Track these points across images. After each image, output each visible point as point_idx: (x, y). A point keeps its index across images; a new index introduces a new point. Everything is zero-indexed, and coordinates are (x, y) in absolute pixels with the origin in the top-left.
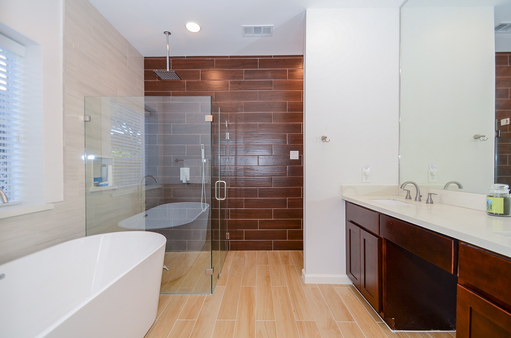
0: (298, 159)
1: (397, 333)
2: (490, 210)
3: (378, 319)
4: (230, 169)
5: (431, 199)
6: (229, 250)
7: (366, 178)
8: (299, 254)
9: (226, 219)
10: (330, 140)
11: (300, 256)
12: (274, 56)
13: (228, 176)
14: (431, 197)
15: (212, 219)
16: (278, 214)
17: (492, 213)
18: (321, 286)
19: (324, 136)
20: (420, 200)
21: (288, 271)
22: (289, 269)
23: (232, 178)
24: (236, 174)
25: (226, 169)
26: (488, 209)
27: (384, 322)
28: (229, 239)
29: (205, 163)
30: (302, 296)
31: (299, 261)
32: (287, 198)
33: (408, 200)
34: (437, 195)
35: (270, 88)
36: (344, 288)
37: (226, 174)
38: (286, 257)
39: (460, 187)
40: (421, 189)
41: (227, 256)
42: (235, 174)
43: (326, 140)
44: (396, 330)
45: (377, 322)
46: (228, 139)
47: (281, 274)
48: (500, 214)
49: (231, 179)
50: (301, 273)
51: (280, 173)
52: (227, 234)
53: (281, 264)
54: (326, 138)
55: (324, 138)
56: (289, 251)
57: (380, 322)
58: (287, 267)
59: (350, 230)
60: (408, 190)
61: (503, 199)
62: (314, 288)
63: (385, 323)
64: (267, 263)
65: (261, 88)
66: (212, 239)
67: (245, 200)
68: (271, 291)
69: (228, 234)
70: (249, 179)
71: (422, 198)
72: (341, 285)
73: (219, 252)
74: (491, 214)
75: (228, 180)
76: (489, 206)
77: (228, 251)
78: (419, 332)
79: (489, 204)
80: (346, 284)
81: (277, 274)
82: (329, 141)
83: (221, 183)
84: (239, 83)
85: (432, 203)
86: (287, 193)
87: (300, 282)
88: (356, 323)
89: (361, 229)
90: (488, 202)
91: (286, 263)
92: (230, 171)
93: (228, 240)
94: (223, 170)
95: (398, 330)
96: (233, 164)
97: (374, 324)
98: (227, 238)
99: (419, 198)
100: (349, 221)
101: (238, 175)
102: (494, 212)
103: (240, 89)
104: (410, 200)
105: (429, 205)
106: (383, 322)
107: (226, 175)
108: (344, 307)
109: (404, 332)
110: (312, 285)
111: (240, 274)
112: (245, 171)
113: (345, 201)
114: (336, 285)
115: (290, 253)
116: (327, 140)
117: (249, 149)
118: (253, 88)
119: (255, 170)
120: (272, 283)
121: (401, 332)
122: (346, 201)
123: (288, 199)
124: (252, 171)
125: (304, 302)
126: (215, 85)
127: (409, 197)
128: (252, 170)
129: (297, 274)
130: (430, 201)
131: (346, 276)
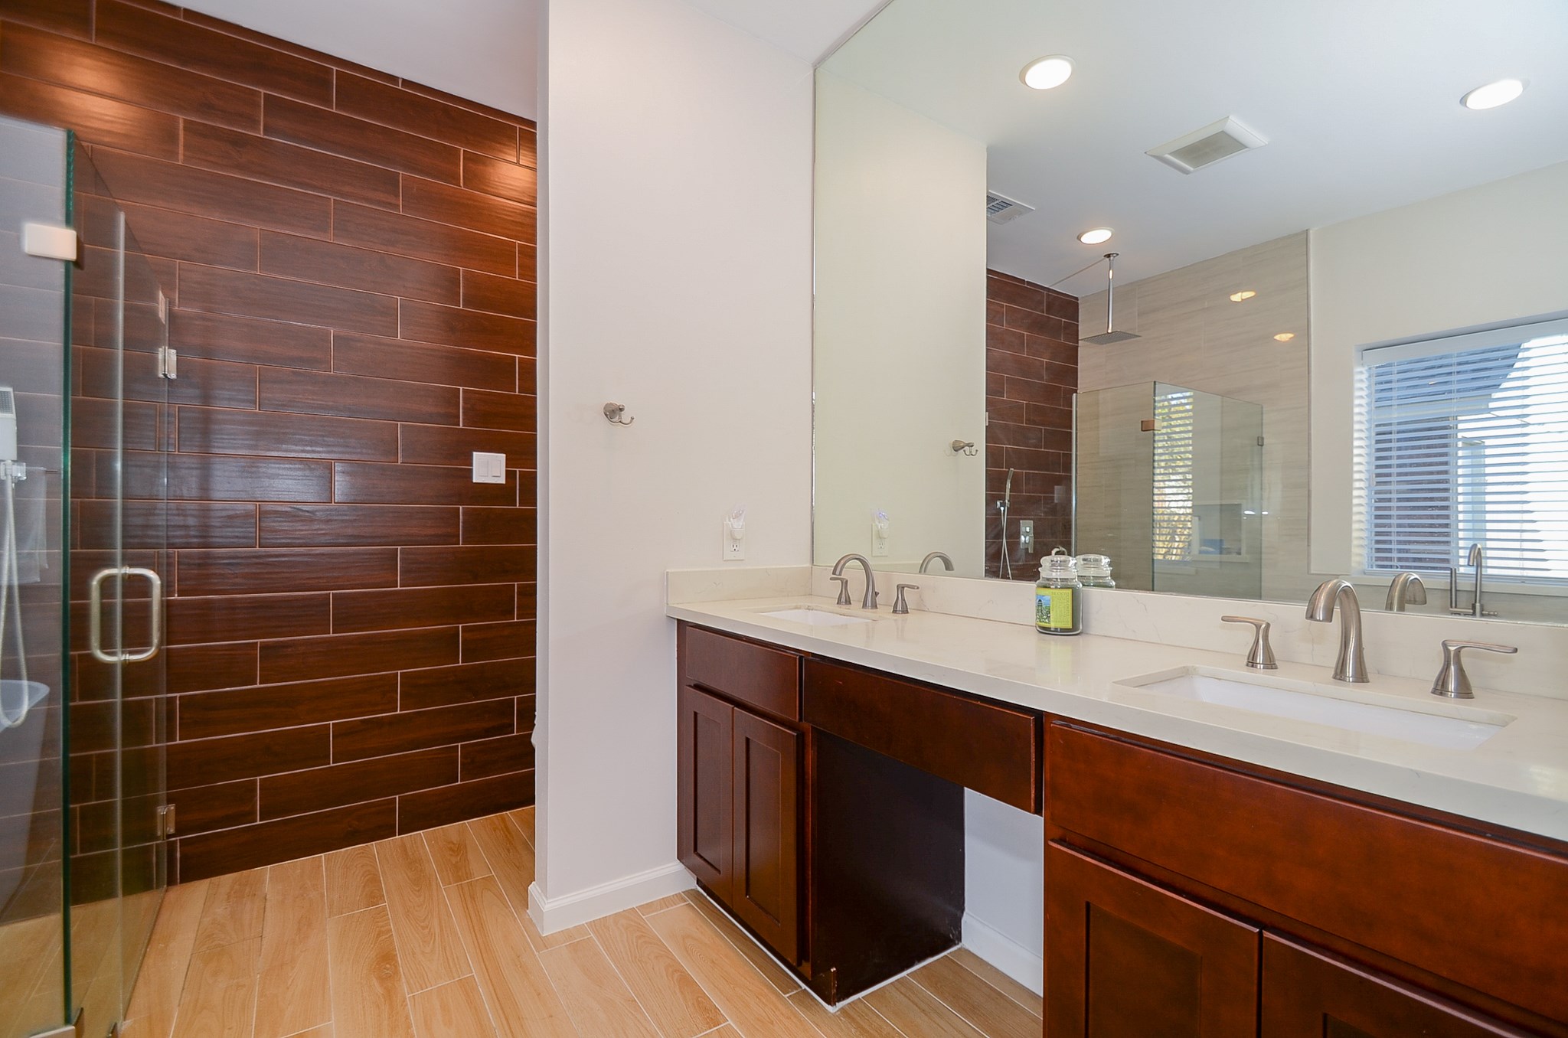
0: (504, 482)
1: (842, 1010)
2: (1047, 621)
3: (787, 986)
4: (182, 512)
5: (903, 600)
6: (171, 882)
7: (735, 547)
8: (506, 827)
9: (154, 745)
10: (632, 419)
11: (509, 833)
12: (406, 82)
13: (170, 546)
14: (902, 595)
15: (71, 755)
16: (416, 691)
17: (1048, 629)
18: (599, 926)
19: (611, 404)
20: (875, 606)
21: (470, 906)
22: (473, 898)
23: (188, 556)
24: (205, 537)
25: (158, 515)
26: (1040, 619)
27: (804, 986)
28: (172, 831)
29: (19, 484)
30: (539, 994)
31: (508, 850)
32: (460, 626)
33: (843, 609)
34: (918, 588)
35: (389, 201)
36: (675, 907)
37: (158, 537)
38: (458, 849)
39: (948, 566)
40: (876, 575)
41: (164, 917)
42: (201, 537)
43: (622, 416)
44: (839, 1001)
45: (786, 996)
46: (173, 376)
47: (441, 930)
48: (1063, 630)
49: (186, 561)
50: (524, 900)
51: (433, 533)
52: (162, 810)
53: (438, 884)
54: (621, 410)
55: (613, 412)
56: (466, 821)
57: (795, 992)
58: (466, 889)
59: (696, 714)
60: (844, 579)
61: (1070, 591)
62: (576, 943)
63: (807, 991)
64: (374, 897)
65: (347, 189)
66: (68, 848)
67: (264, 647)
68: (407, 1017)
69: (165, 810)
70: (283, 559)
71: (878, 599)
72: (663, 899)
73: (112, 908)
74: (1045, 630)
75: (169, 565)
76: (1043, 610)
77: (167, 891)
78: (891, 983)
79: (1044, 606)
80: (677, 892)
81: (426, 931)
82: (631, 422)
83: (129, 580)
84: (239, 141)
85: (905, 611)
86: (459, 607)
87: (524, 936)
88: (732, 1024)
89: (735, 708)
90: (1040, 601)
91: (460, 874)
92: (182, 523)
93: (169, 836)
94: (139, 521)
95: (844, 999)
96: (195, 493)
97: (780, 1006)
98: (159, 833)
99: (871, 600)
100: (690, 686)
101: (214, 540)
102: (1052, 625)
103: (239, 167)
104: (848, 606)
105: (900, 616)
106: (801, 987)
107: (161, 541)
108: (685, 981)
109: (859, 999)
110: (567, 934)
111: (244, 986)
112: (263, 524)
113: (676, 622)
114: (648, 907)
115: (472, 828)
116: (625, 416)
117: (284, 433)
118: (308, 181)
119: (315, 520)
120: (408, 982)
121: (853, 1002)
122: (678, 619)
123: (462, 627)
124: (300, 524)
125: (551, 1016)
126: (96, 116)
127: (844, 600)
128: (302, 521)
129: (507, 907)
130: (901, 608)
131: (676, 866)
